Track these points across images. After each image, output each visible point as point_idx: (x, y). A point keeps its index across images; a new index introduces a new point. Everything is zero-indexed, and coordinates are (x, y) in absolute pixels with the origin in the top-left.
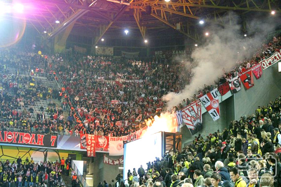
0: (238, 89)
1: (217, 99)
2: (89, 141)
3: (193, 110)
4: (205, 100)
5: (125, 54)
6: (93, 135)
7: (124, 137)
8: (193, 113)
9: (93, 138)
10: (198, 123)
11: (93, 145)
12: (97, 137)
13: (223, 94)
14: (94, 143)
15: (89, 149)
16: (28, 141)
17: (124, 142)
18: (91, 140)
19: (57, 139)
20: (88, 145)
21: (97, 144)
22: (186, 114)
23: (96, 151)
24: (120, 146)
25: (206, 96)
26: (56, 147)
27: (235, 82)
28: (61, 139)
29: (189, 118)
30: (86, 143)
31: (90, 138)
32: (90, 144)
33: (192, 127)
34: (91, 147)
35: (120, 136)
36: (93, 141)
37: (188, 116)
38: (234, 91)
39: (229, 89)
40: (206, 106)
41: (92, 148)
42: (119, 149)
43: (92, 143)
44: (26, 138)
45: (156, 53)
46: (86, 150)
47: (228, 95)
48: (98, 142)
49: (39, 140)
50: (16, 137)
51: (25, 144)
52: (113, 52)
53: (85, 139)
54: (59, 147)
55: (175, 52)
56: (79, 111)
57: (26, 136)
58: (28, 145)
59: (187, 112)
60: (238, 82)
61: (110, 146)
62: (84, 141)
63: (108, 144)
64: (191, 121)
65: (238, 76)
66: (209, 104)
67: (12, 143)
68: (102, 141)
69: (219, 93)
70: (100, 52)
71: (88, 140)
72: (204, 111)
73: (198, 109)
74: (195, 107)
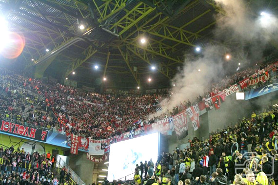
0: (211, 108)
1: (197, 112)
3: (181, 118)
6: (77, 136)
7: (102, 140)
8: (181, 122)
9: (77, 139)
10: (184, 130)
11: (76, 144)
12: (80, 138)
13: (201, 109)
15: (73, 147)
16: (22, 132)
17: (102, 144)
18: (75, 139)
19: (46, 135)
20: (72, 143)
21: (80, 144)
23: (79, 150)
24: (98, 147)
25: (190, 108)
26: (46, 141)
27: (209, 102)
28: (50, 135)
29: (178, 125)
30: (70, 142)
31: (74, 138)
32: (74, 142)
33: (179, 134)
35: (99, 139)
36: (77, 141)
37: (177, 123)
38: (208, 109)
39: (205, 106)
40: (190, 117)
41: (75, 147)
43: (75, 142)
44: (20, 130)
46: (70, 148)
49: (32, 133)
50: (12, 127)
51: (19, 135)
52: (77, 85)
54: (48, 142)
56: (61, 117)
57: (21, 128)
58: (22, 135)
59: (177, 119)
60: (211, 102)
61: (89, 146)
63: (88, 145)
64: (179, 128)
65: (210, 98)
66: (192, 115)
67: (7, 132)
68: (83, 141)
69: (198, 108)
71: (73, 139)
73: (184, 118)
74: (182, 116)
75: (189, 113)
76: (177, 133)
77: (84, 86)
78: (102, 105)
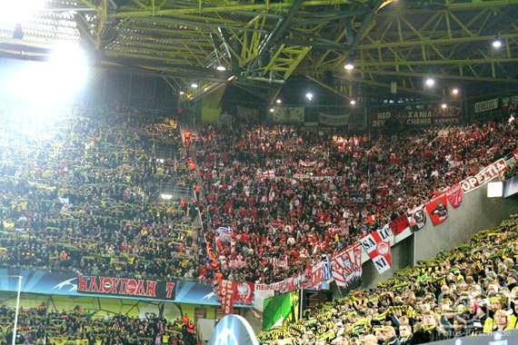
0: (420, 225)
1: (386, 240)
2: (224, 290)
3: (348, 258)
4: (368, 242)
6: (229, 282)
7: (275, 284)
8: (347, 263)
9: (229, 287)
10: (355, 278)
11: (229, 296)
12: (236, 283)
13: (396, 232)
14: (231, 294)
16: (133, 290)
17: (275, 292)
18: (226, 288)
19: (174, 289)
20: (221, 295)
21: (236, 296)
22: (338, 263)
23: (235, 306)
25: (370, 236)
26: (174, 299)
27: (417, 214)
28: (180, 288)
29: (340, 271)
31: (224, 286)
32: (224, 294)
33: (343, 285)
34: (226, 300)
35: (271, 282)
36: (231, 292)
37: (340, 266)
38: (415, 228)
39: (407, 224)
40: (370, 251)
41: (228, 302)
43: (227, 294)
44: (130, 287)
45: (379, 116)
47: (406, 233)
48: (236, 292)
49: (150, 288)
50: (116, 285)
51: (129, 295)
52: (303, 116)
54: (178, 300)
55: (413, 115)
57: (132, 283)
58: (133, 296)
59: (340, 260)
60: (422, 213)
61: (255, 297)
63: (252, 295)
64: (342, 275)
65: (423, 205)
66: (373, 248)
67: (110, 294)
68: (243, 289)
69: (390, 231)
71: (222, 287)
72: (365, 258)
73: (355, 257)
75: (367, 245)
76: (339, 284)
77: (321, 114)
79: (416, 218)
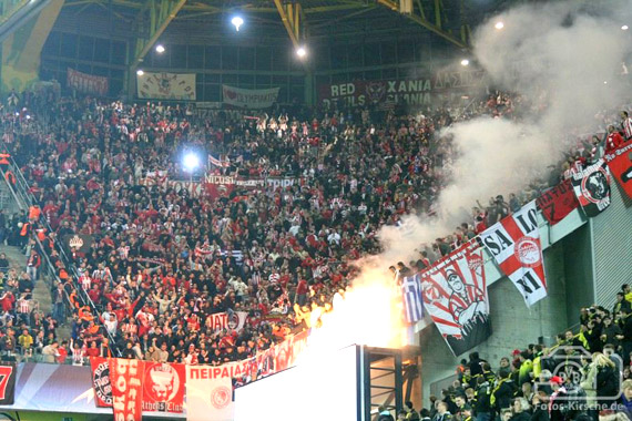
0: (600, 204)
1: (533, 234)
2: (122, 379)
3: (457, 273)
4: (496, 240)
5: (233, 95)
6: (134, 362)
7: (235, 364)
8: (457, 285)
9: (133, 371)
10: (479, 316)
11: (133, 393)
12: (147, 367)
13: (553, 218)
14: (137, 388)
15: (119, 406)
17: (234, 381)
18: (127, 376)
20: (114, 392)
21: (147, 392)
22: (435, 285)
23: (145, 414)
24: (223, 395)
25: (498, 226)
26: (12, 402)
27: (593, 180)
28: (25, 376)
29: (445, 302)
30: (108, 389)
31: (122, 371)
32: (122, 389)
33: (456, 331)
34: (128, 399)
35: (223, 362)
36: (137, 382)
37: (442, 293)
38: (590, 211)
39: (575, 203)
40: (500, 259)
41: (132, 405)
42: (217, 406)
43: (129, 387)
45: (334, 90)
46: (110, 411)
47: (571, 222)
48: (149, 384)
52: (193, 90)
53: (106, 373)
54: (20, 404)
55: (397, 87)
56: (87, 282)
59: (439, 278)
60: (602, 179)
61: (188, 395)
62: (104, 381)
63: (182, 390)
64: (450, 311)
65: (601, 162)
66: (509, 251)
68: (162, 378)
69: (540, 216)
70: (154, 90)
71: (117, 376)
72: (493, 275)
73: (473, 271)
74: (463, 265)
75: (493, 245)
76: (444, 329)
77: (226, 87)
78: (287, 183)
79: (590, 187)
